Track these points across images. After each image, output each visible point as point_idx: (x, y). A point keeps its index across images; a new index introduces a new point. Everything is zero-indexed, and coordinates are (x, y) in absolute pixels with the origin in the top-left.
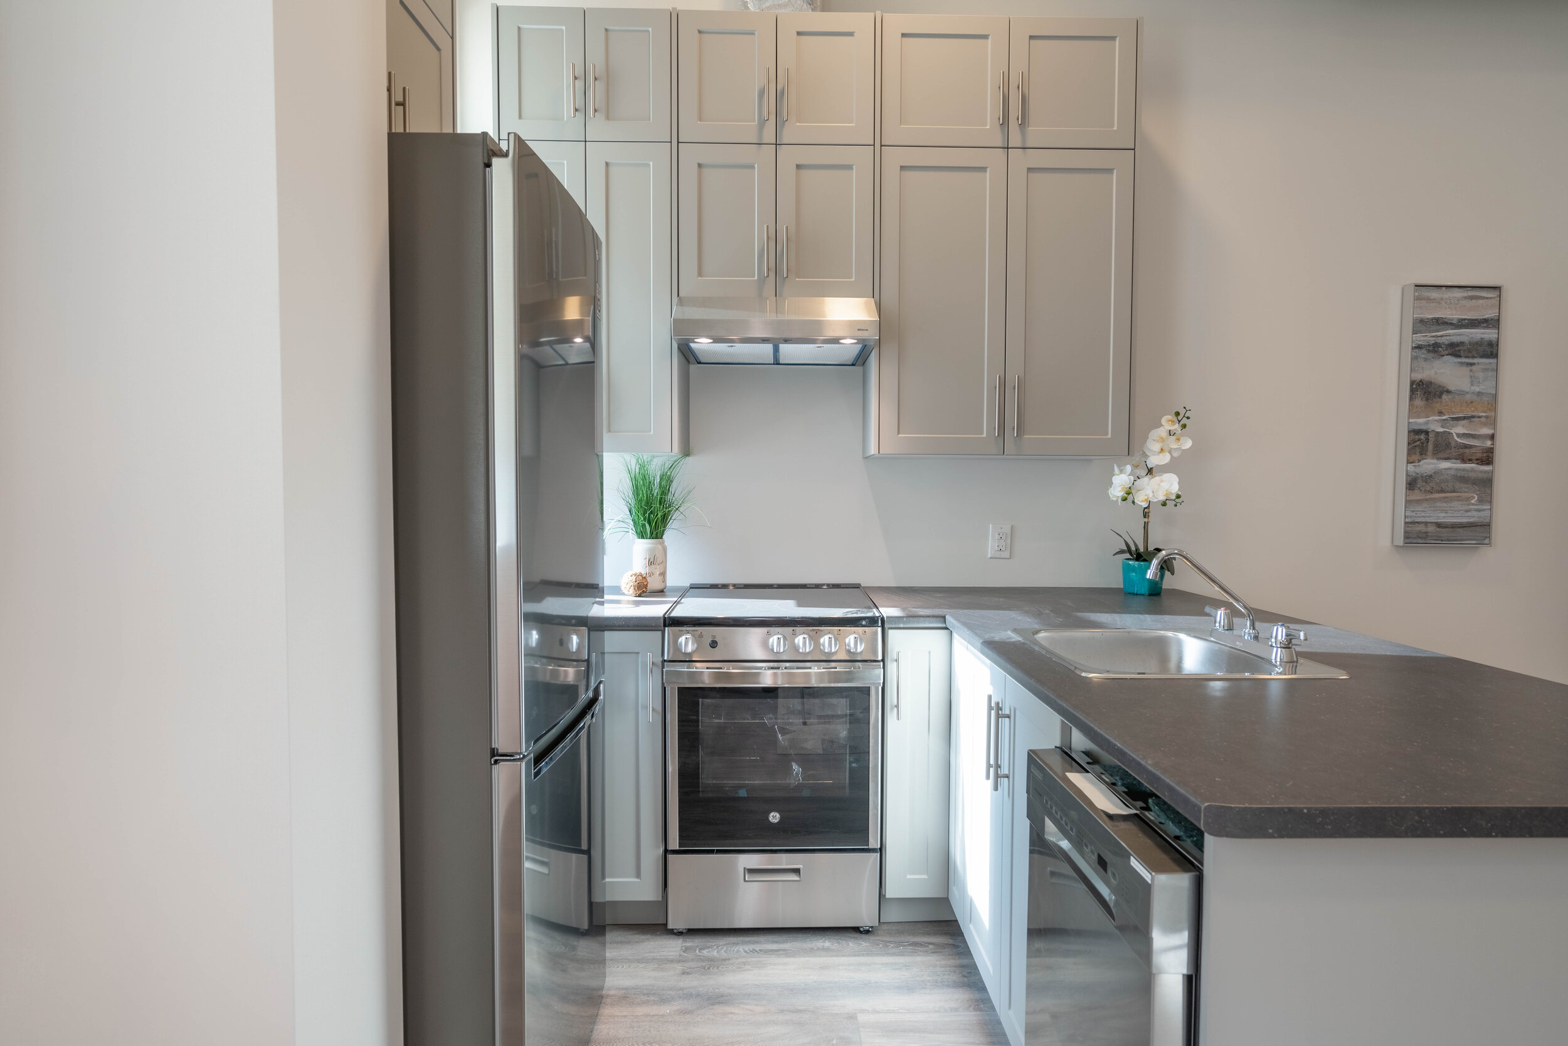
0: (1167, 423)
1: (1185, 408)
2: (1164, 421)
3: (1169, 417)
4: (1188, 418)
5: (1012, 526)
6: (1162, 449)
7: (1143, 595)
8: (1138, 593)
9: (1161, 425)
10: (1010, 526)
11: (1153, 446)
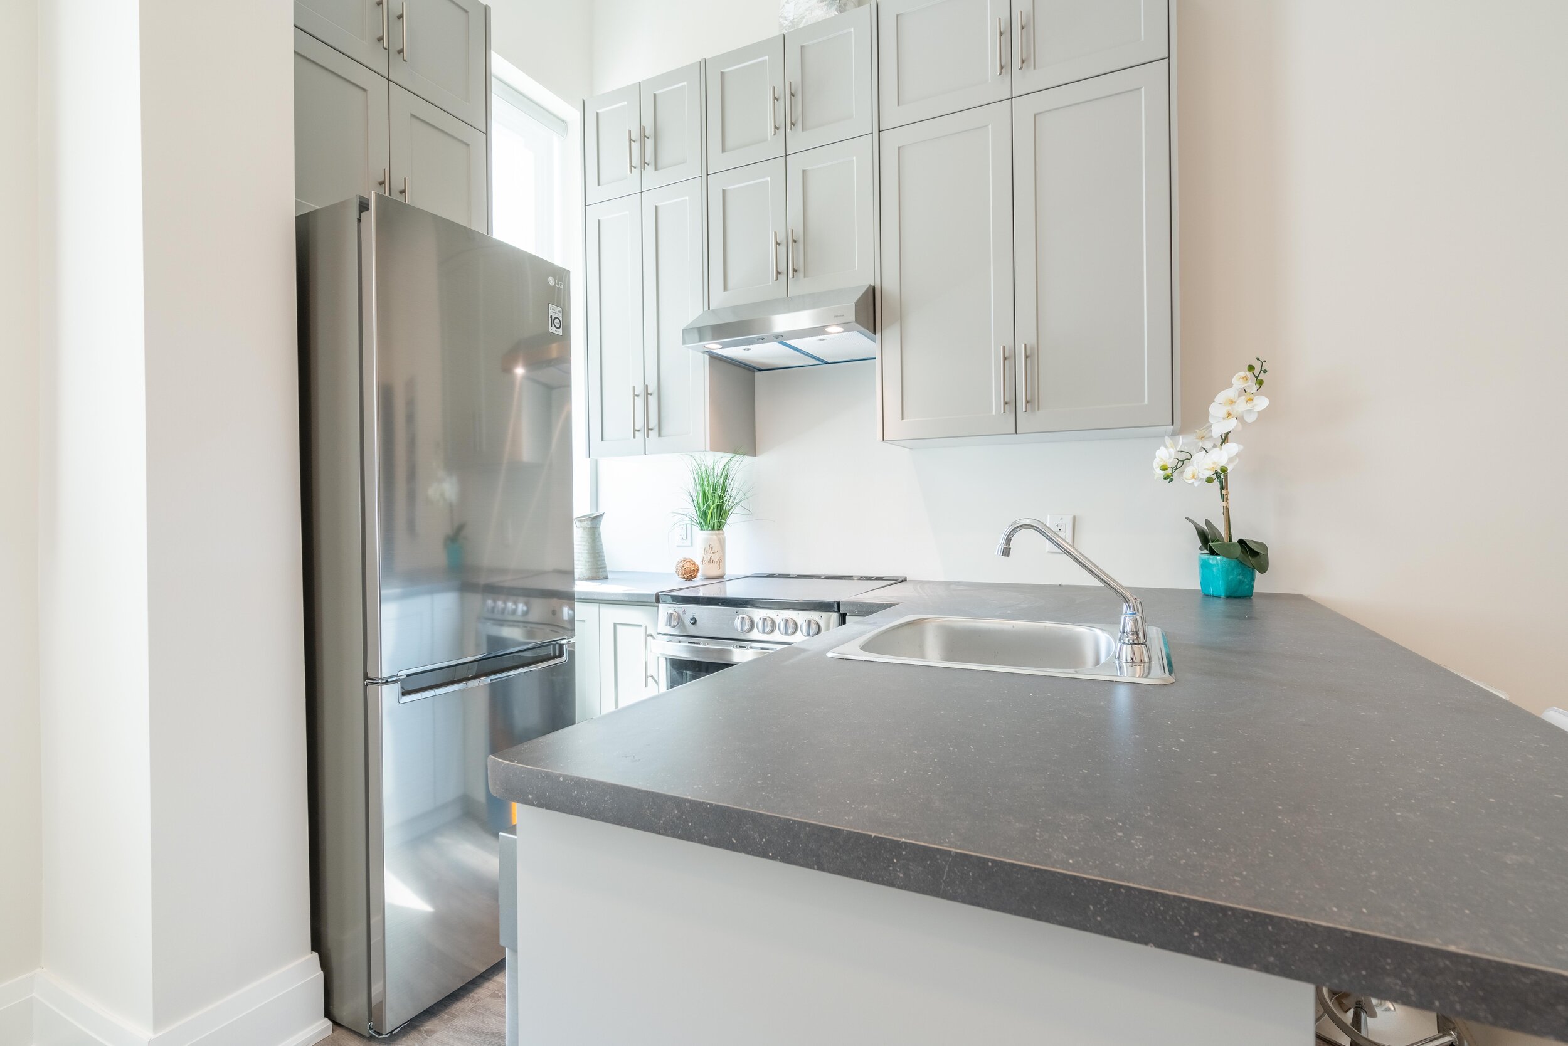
0: (1240, 380)
1: (1258, 359)
2: (1235, 380)
3: (1242, 374)
4: (1265, 372)
5: (1074, 518)
6: (1229, 414)
7: (1219, 597)
8: (1215, 594)
9: (1230, 385)
10: (1072, 516)
11: (1216, 410)
